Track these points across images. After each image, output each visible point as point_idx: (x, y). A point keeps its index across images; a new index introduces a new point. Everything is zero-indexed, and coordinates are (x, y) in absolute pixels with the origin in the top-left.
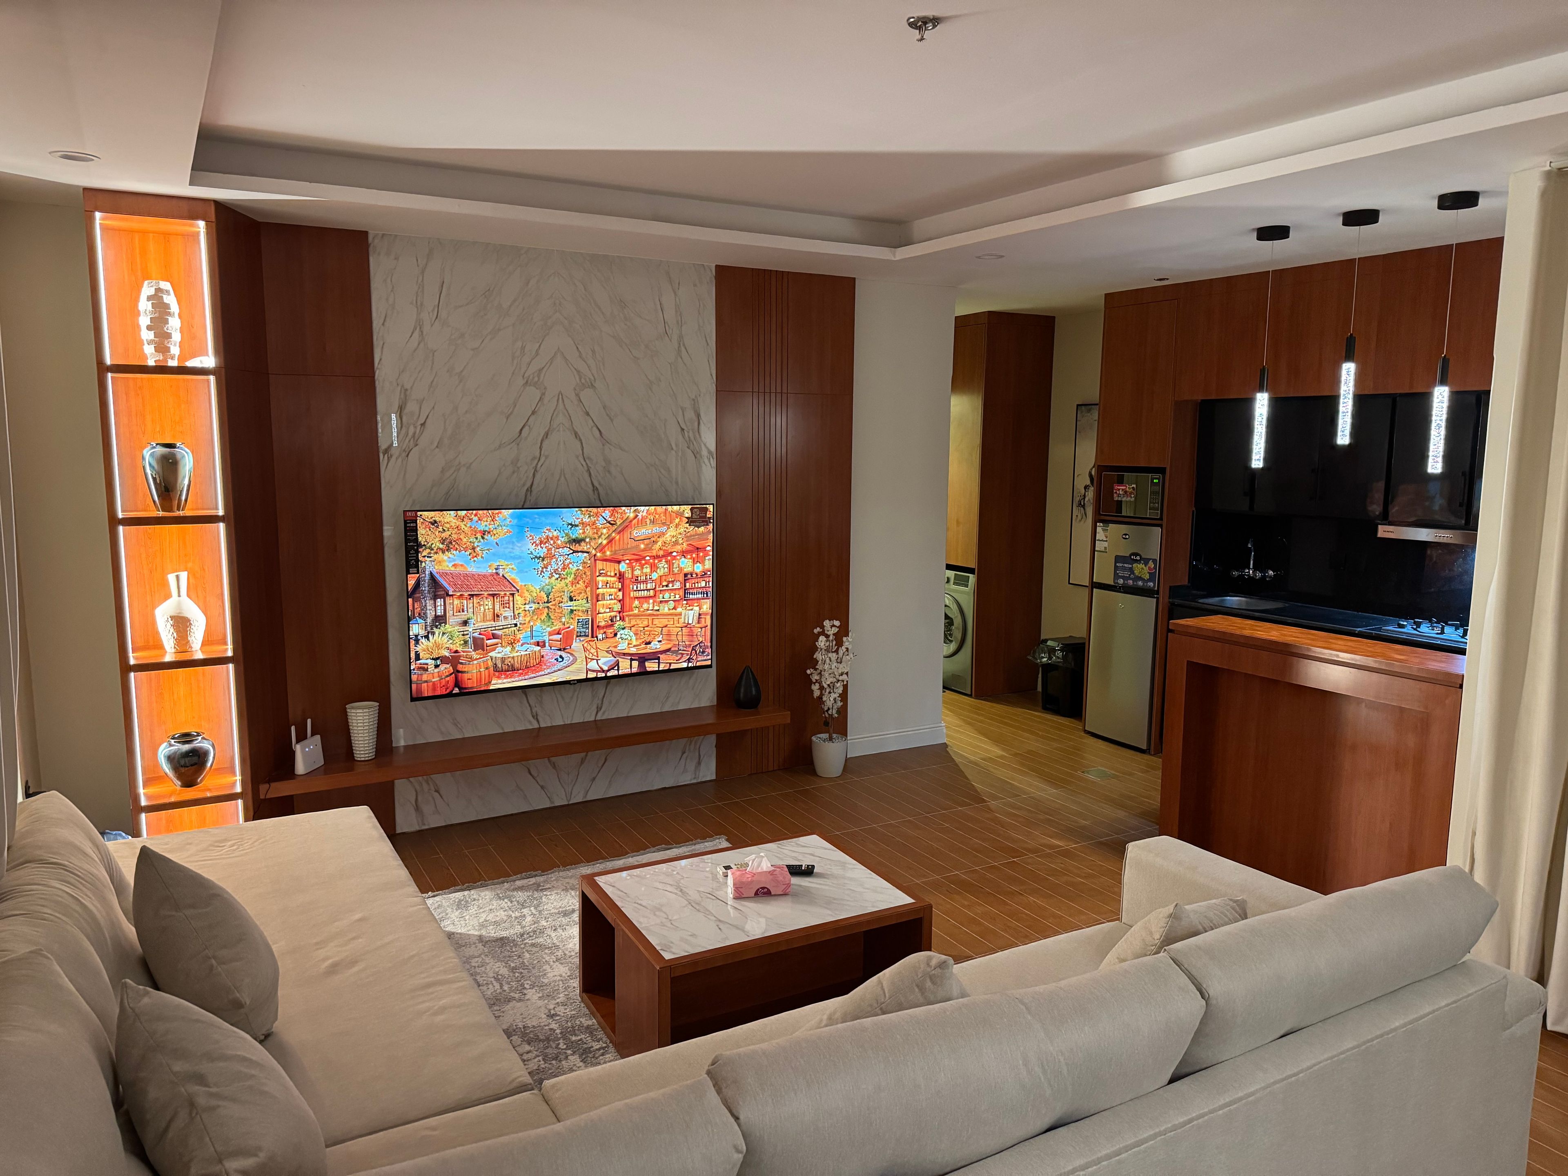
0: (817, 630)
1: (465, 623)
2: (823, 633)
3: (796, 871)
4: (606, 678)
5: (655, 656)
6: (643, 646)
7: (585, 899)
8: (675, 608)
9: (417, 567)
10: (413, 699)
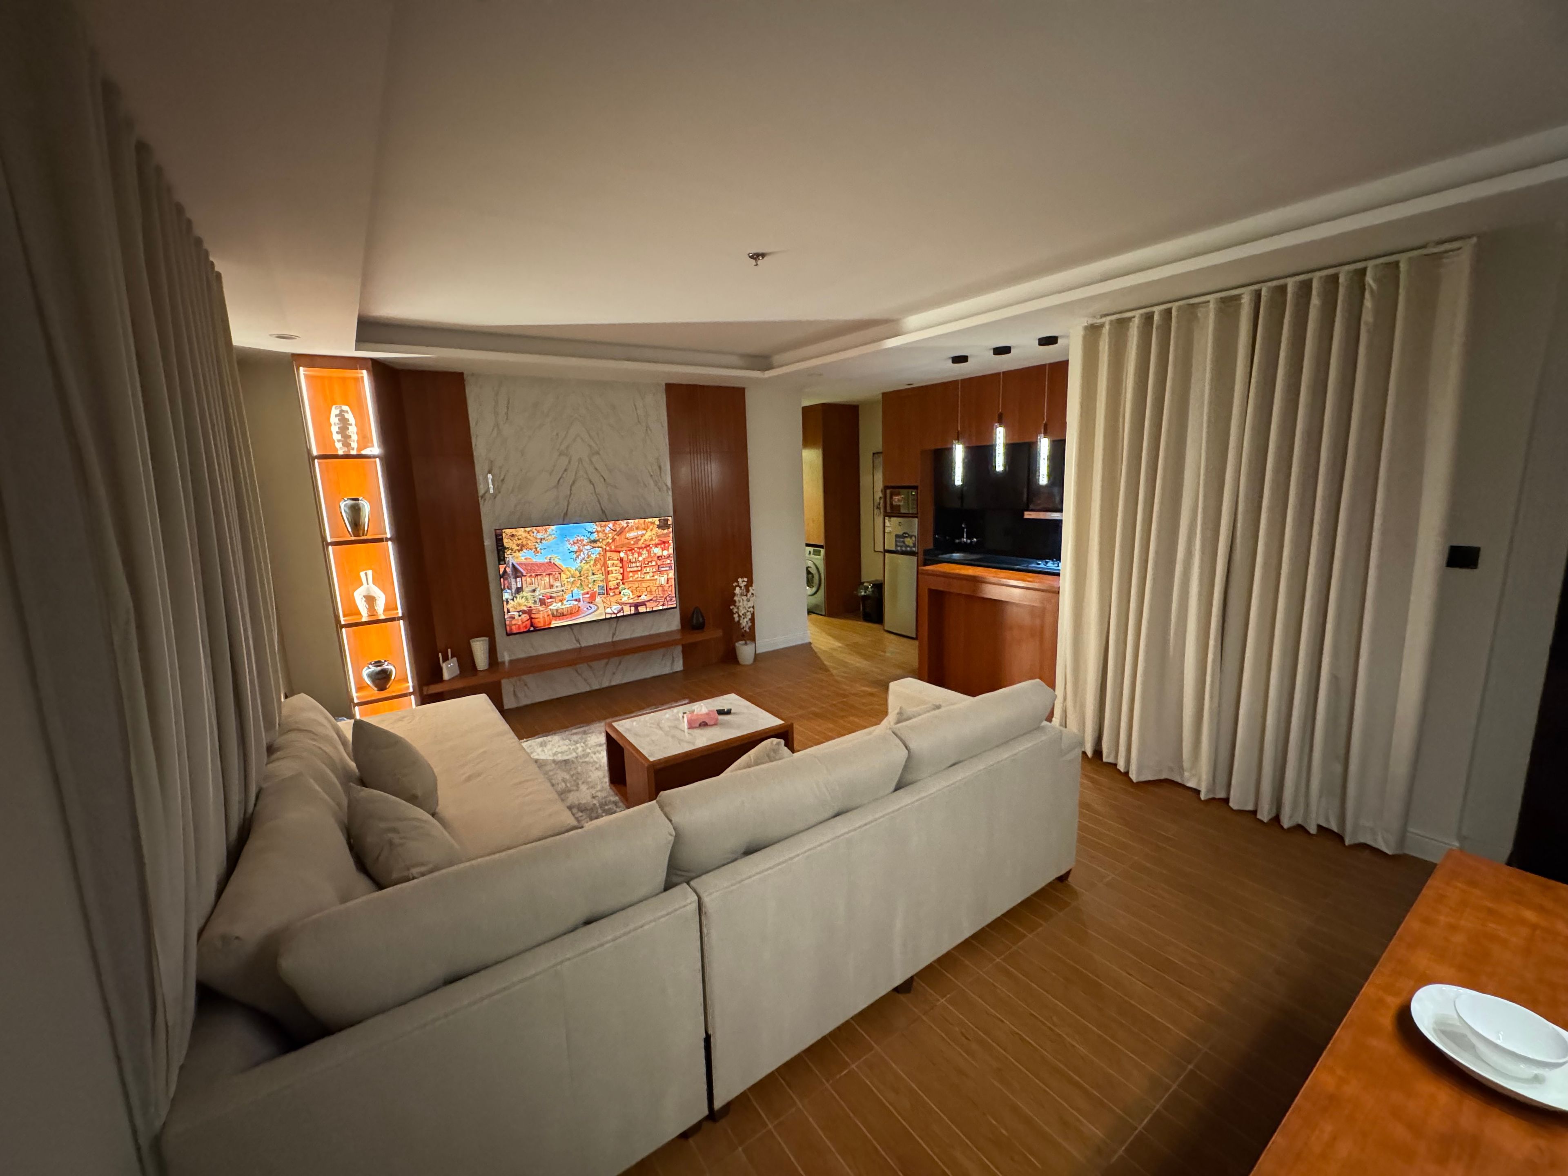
0: (735, 584)
1: (534, 591)
2: (738, 586)
3: (721, 712)
4: (617, 617)
5: (643, 604)
6: (637, 598)
7: (608, 737)
8: (653, 576)
9: (504, 560)
10: (508, 635)
